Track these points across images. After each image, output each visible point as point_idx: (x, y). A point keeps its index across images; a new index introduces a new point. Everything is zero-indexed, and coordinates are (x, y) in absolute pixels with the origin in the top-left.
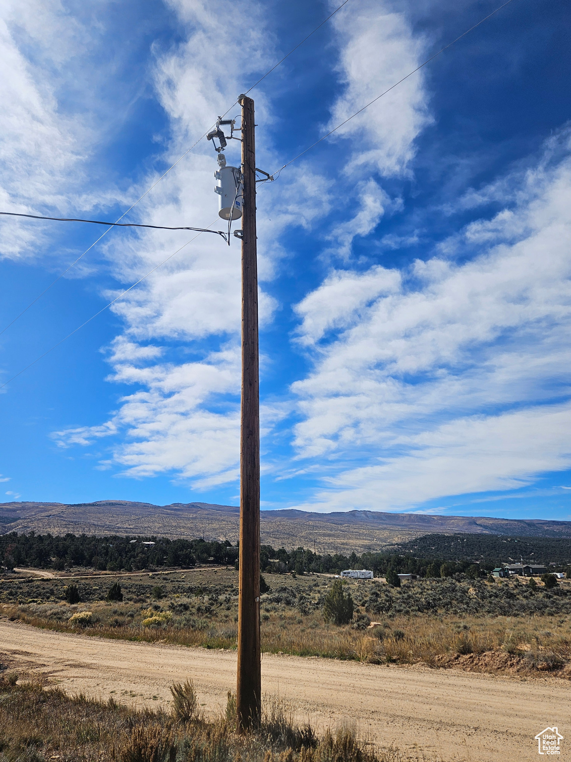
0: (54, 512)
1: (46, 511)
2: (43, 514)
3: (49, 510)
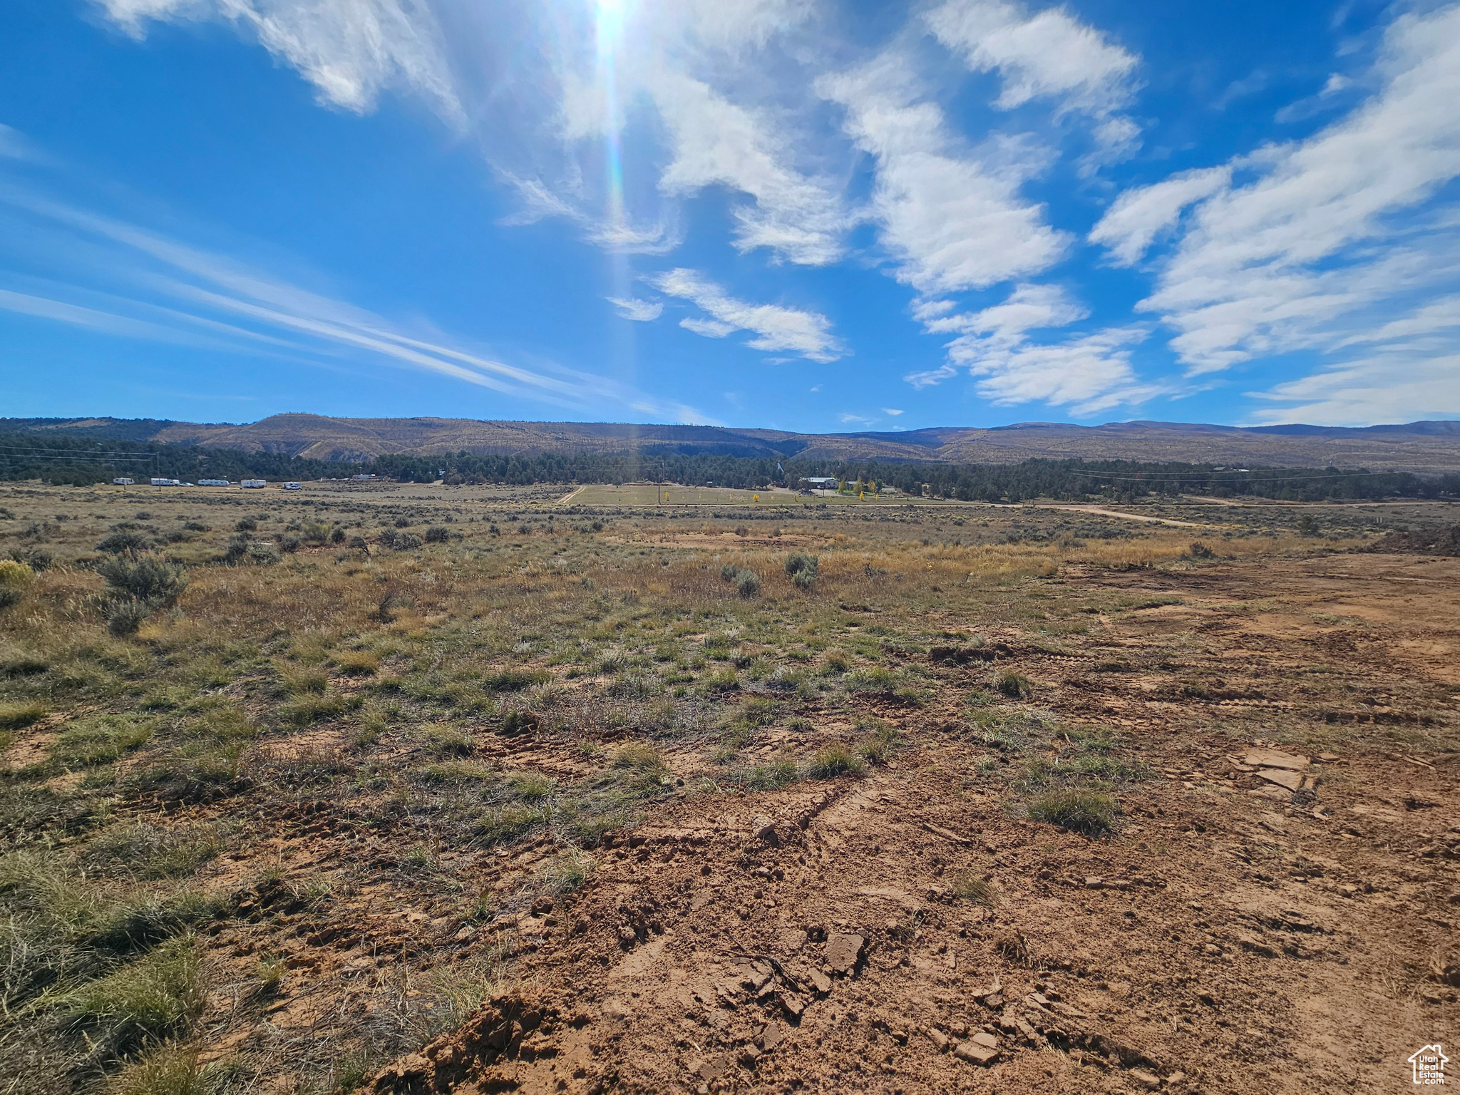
0: (976, 436)
1: (966, 435)
3: (970, 435)
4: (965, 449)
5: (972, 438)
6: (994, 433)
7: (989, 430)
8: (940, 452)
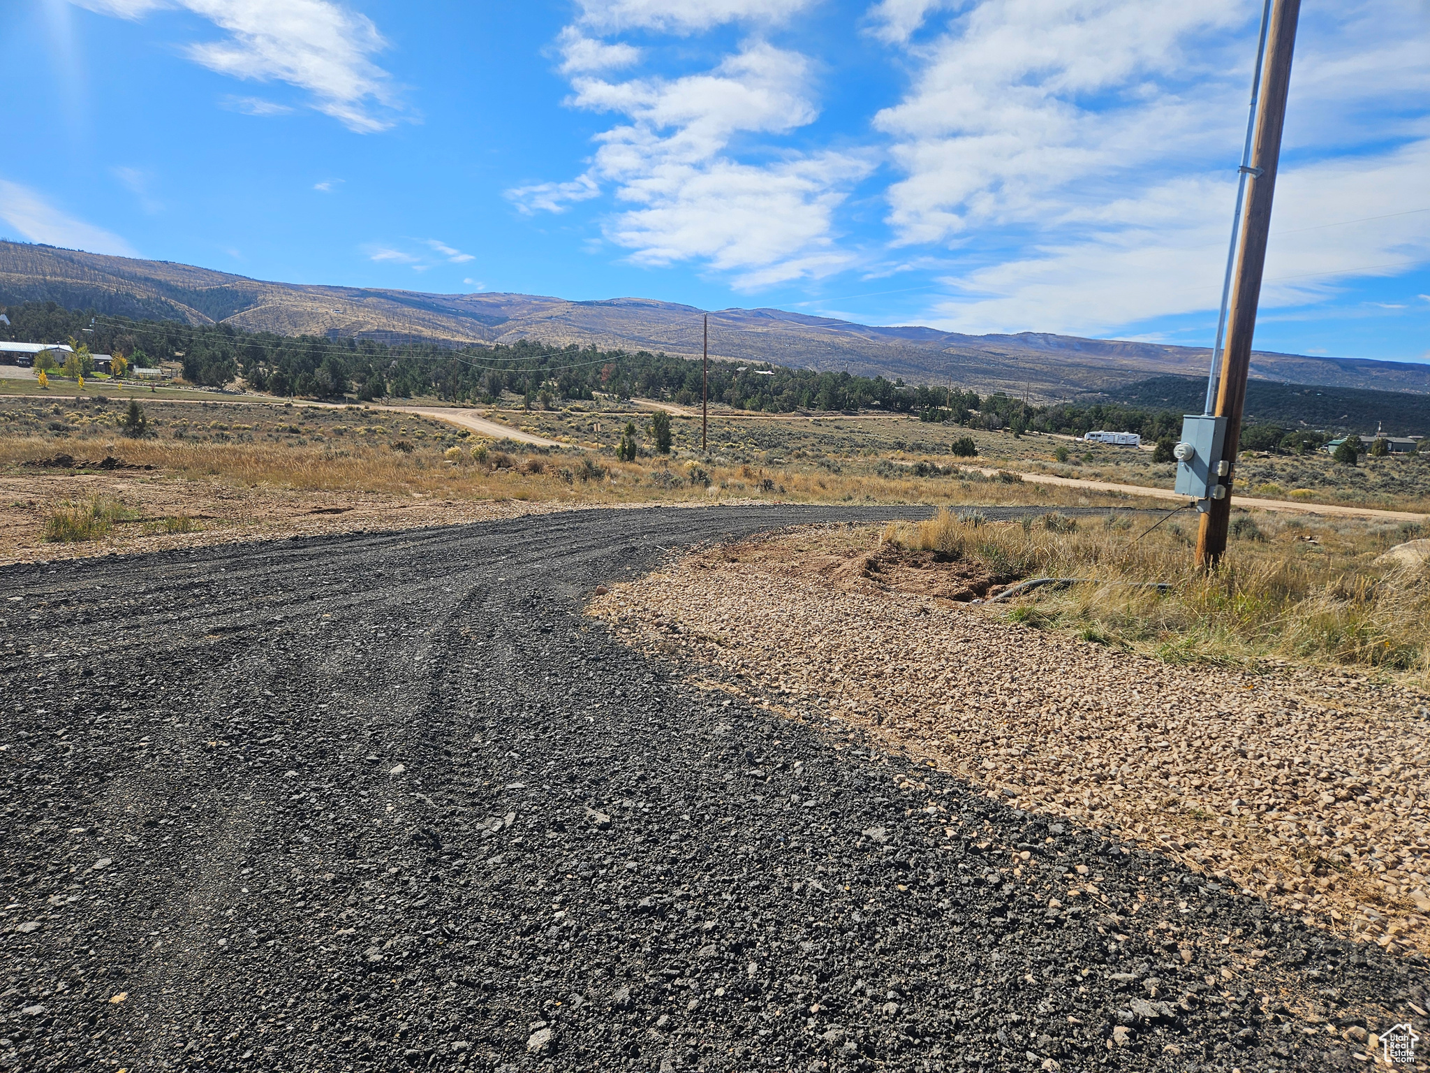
0: (556, 311)
2: (541, 314)
3: (548, 309)
5: (550, 313)
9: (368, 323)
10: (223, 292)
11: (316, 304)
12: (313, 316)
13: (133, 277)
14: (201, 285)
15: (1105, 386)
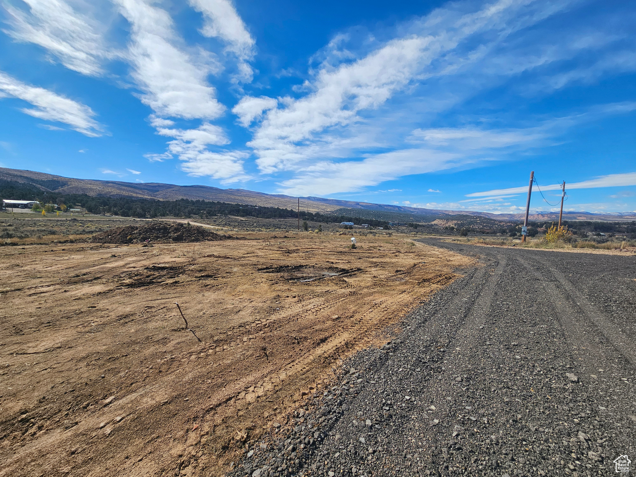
0: (175, 189)
2: (170, 189)
4: (169, 194)
6: (183, 188)
7: (181, 186)
8: (157, 195)
9: (113, 192)
10: (53, 181)
11: (92, 186)
12: (91, 189)
13: (16, 176)
14: (44, 179)
15: (330, 210)
